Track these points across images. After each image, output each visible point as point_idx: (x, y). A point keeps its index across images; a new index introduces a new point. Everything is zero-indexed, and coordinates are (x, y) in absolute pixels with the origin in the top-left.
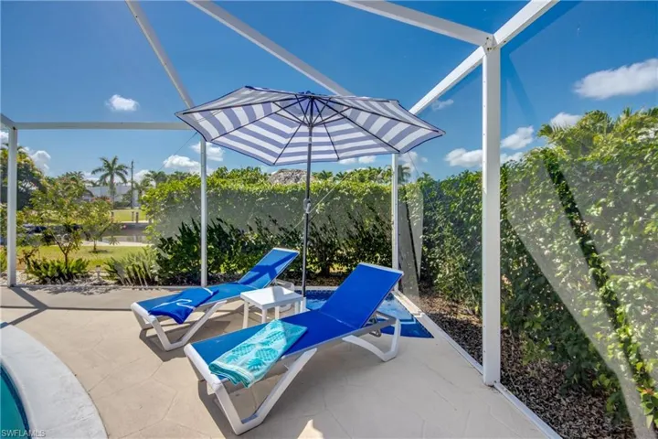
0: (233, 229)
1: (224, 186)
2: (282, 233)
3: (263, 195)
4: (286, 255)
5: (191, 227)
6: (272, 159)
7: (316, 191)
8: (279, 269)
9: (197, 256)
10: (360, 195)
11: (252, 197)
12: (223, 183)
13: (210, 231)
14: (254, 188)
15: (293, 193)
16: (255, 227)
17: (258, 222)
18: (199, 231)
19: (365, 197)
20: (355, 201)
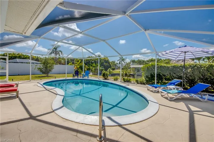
0: (163, 75)
1: (160, 65)
2: (177, 76)
3: (171, 67)
4: (177, 81)
5: (153, 74)
6: (174, 59)
7: (189, 66)
8: (176, 84)
9: (154, 80)
10: (205, 67)
11: (168, 67)
12: (160, 64)
13: (157, 74)
14: (168, 65)
15: (181, 66)
16: (169, 75)
17: (170, 73)
18: (154, 74)
19: (207, 68)
20: (202, 69)
